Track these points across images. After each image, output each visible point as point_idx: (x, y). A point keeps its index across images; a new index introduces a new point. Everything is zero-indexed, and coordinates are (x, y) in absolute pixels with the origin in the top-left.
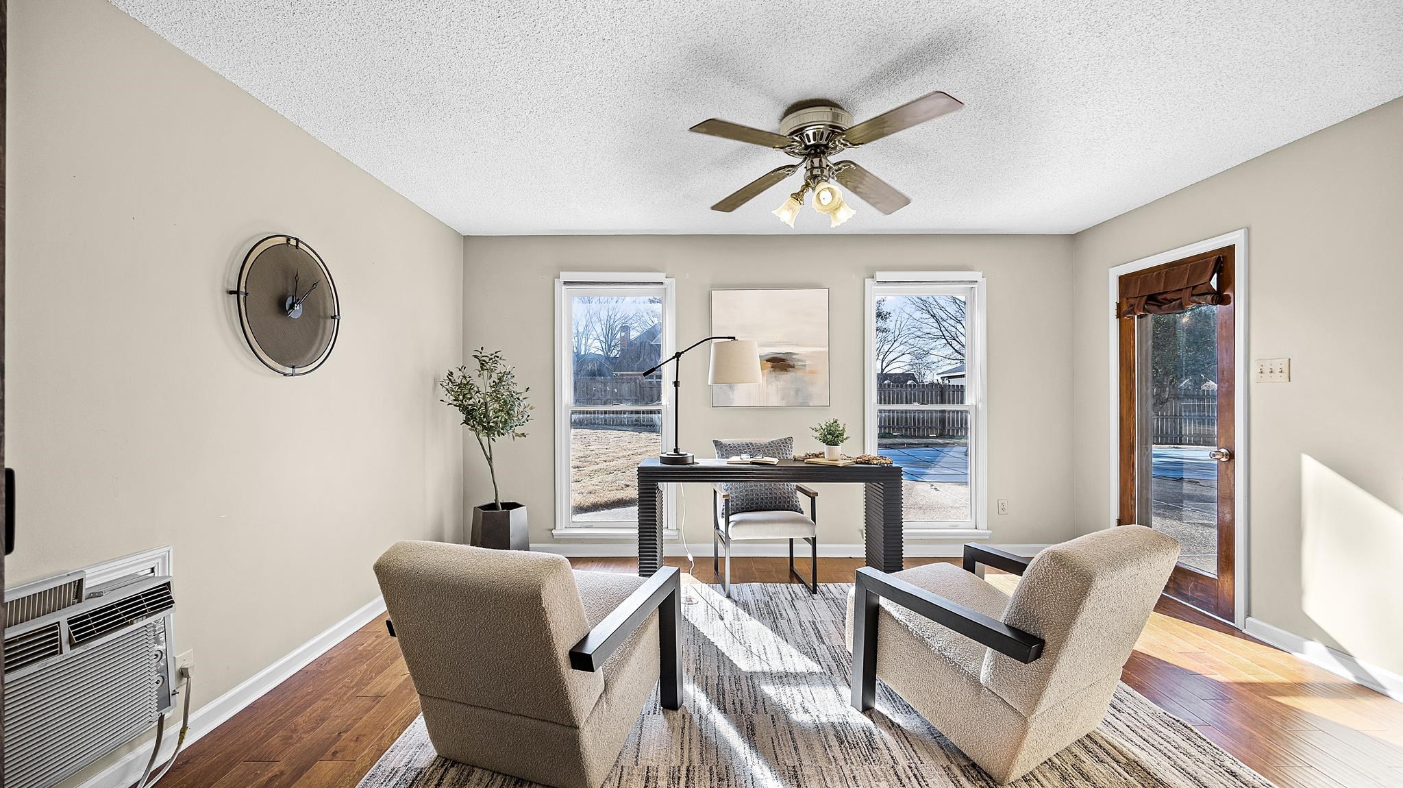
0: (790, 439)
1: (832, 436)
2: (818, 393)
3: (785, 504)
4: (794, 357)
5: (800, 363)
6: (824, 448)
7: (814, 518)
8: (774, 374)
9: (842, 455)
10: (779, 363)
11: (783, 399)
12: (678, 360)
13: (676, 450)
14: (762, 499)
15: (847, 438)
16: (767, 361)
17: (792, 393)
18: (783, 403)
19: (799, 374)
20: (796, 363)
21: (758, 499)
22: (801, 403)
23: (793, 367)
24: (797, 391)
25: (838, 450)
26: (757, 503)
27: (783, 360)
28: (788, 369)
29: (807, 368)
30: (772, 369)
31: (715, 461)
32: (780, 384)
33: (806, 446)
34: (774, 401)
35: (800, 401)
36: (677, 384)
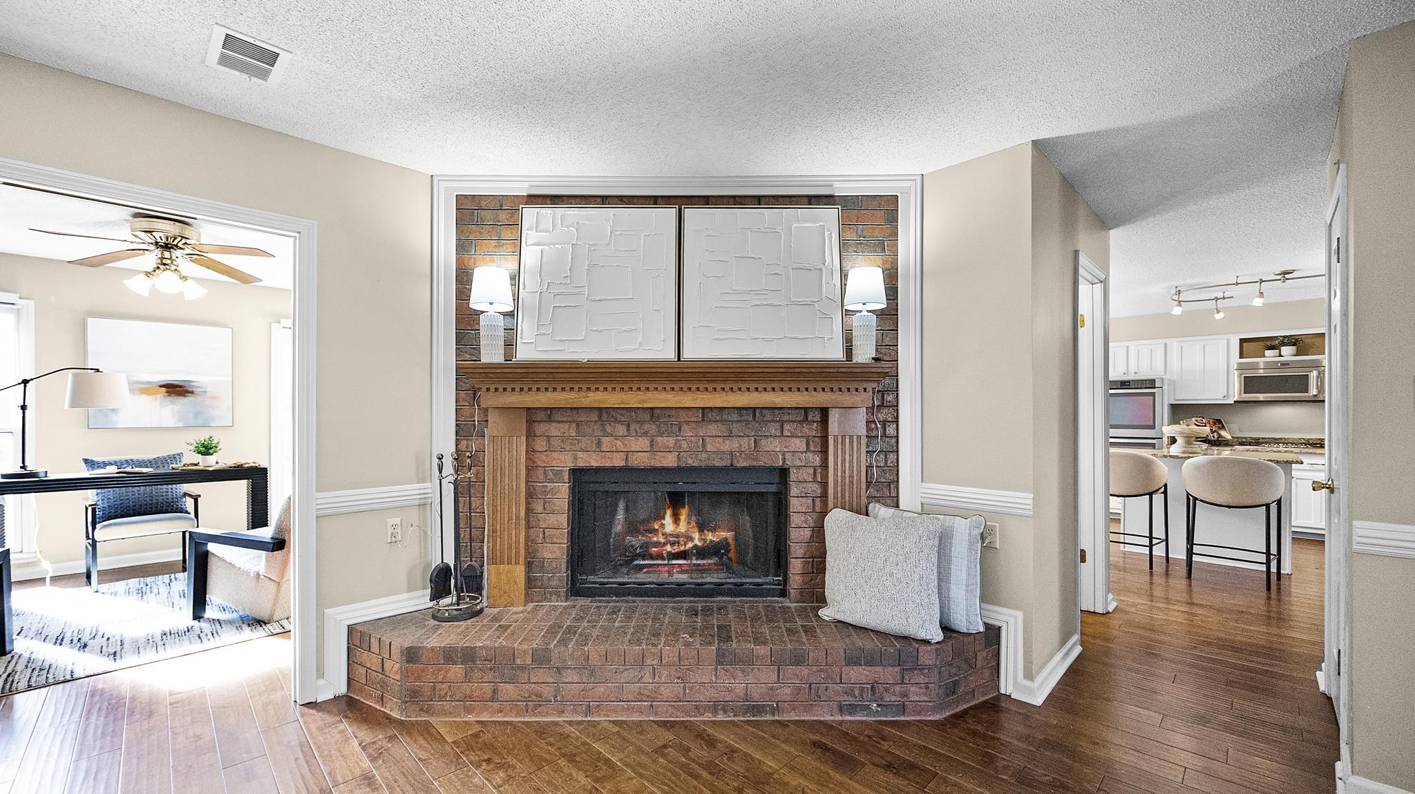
0: (180, 455)
1: (207, 450)
2: (220, 415)
3: (166, 507)
4: (193, 384)
5: (199, 390)
6: (199, 458)
8: (169, 399)
9: (216, 462)
10: (175, 389)
11: (180, 421)
12: (25, 386)
13: (23, 467)
14: (141, 505)
15: (220, 449)
16: (161, 386)
17: (190, 415)
18: (180, 424)
19: (198, 399)
20: (194, 390)
21: (135, 506)
22: (201, 424)
23: (192, 392)
24: (196, 414)
25: (214, 459)
26: (134, 510)
27: (180, 387)
28: (186, 395)
29: (208, 394)
30: (166, 394)
32: (177, 408)
33: (191, 459)
35: (200, 422)
36: (24, 408)
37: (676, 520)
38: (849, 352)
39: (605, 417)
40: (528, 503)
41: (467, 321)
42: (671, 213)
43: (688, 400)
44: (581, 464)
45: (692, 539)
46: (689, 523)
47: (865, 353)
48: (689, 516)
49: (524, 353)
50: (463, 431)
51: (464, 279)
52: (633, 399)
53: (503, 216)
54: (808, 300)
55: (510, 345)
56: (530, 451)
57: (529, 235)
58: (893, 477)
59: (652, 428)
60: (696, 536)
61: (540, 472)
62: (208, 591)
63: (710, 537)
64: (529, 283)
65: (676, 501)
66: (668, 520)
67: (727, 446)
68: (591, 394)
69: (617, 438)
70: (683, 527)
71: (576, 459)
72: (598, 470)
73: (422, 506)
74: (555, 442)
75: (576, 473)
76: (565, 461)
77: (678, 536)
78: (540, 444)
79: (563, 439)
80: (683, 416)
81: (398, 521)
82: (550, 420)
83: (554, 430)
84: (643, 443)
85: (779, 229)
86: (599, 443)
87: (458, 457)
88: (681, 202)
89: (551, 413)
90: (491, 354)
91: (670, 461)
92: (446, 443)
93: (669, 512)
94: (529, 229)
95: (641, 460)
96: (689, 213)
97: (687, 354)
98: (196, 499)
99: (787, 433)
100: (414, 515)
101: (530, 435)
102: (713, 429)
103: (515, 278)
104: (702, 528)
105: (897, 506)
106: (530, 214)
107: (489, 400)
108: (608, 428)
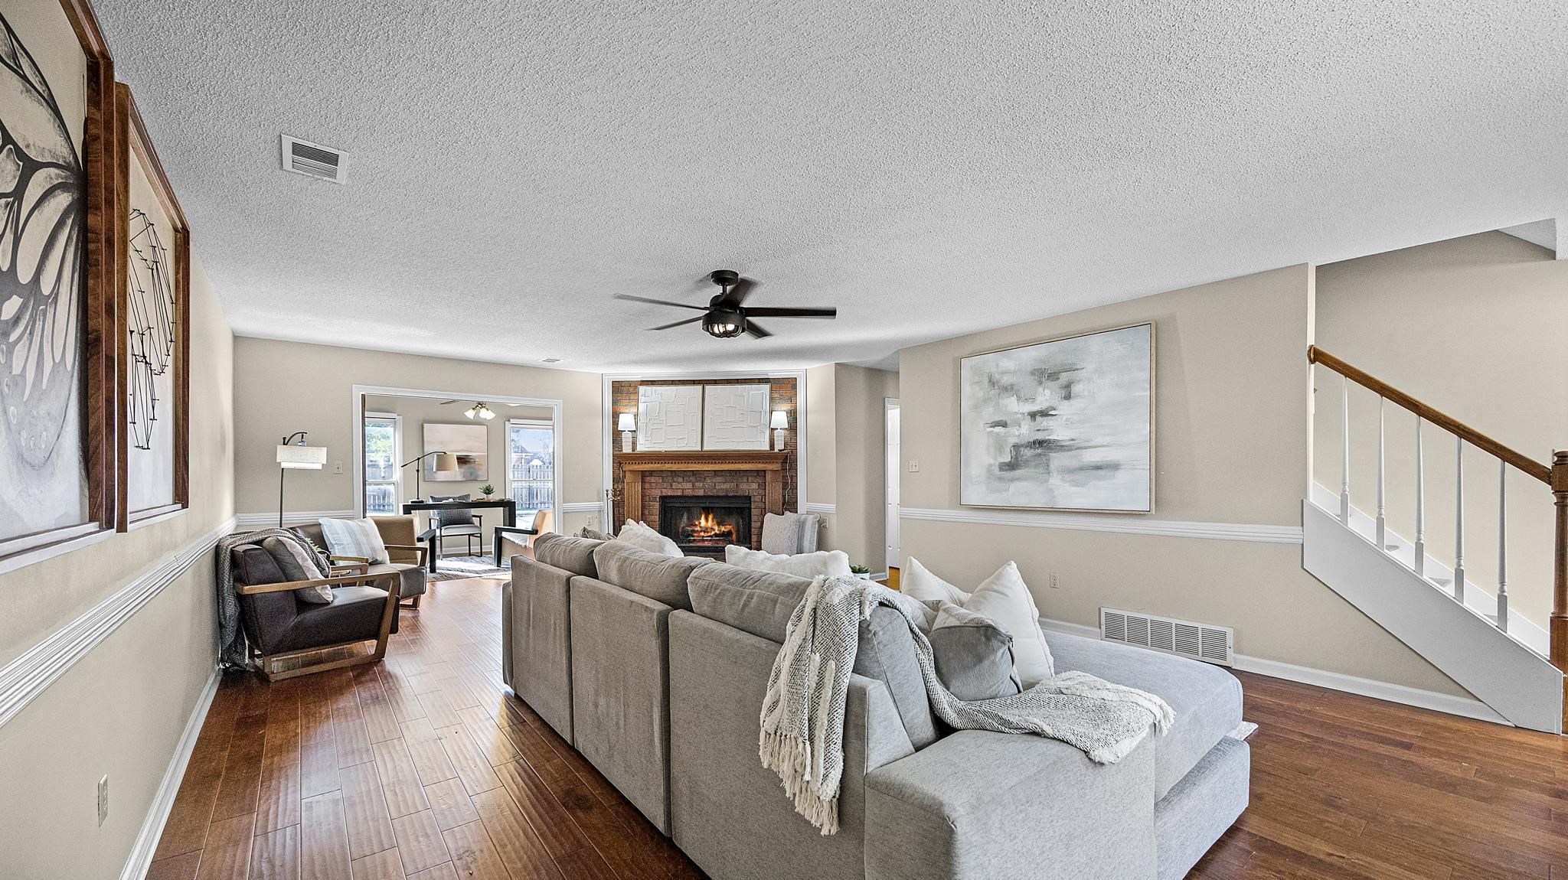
0: (469, 495)
1: (488, 491)
2: (482, 473)
3: (465, 521)
4: (470, 457)
5: (473, 460)
6: (485, 494)
7: (481, 525)
8: (461, 466)
9: (492, 498)
10: (463, 460)
11: (466, 477)
12: (418, 461)
13: (418, 498)
16: (458, 459)
17: (469, 474)
18: (464, 479)
19: (472, 465)
20: (471, 460)
22: (472, 478)
23: (469, 462)
24: (471, 474)
25: (491, 496)
26: (455, 520)
27: (465, 459)
28: (467, 463)
29: (477, 462)
30: (460, 463)
31: (431, 502)
32: (462, 470)
33: (477, 495)
34: (459, 478)
35: (473, 478)
36: (418, 471)
37: (707, 519)
38: (772, 446)
39: (673, 474)
40: (642, 511)
41: (617, 435)
42: (700, 387)
43: (706, 467)
44: (664, 494)
45: (714, 530)
46: (713, 521)
47: (779, 446)
48: (713, 519)
49: (640, 448)
50: (616, 480)
51: (615, 416)
52: (683, 467)
53: (631, 389)
54: (755, 425)
55: (634, 444)
56: (643, 488)
57: (642, 399)
58: (794, 500)
59: (693, 479)
60: (716, 528)
61: (647, 498)
62: (503, 553)
63: (723, 529)
64: (642, 418)
65: (707, 511)
66: (703, 521)
67: (724, 486)
68: (666, 465)
69: (679, 483)
70: (710, 524)
71: (661, 492)
72: (672, 497)
73: (600, 511)
74: (653, 485)
75: (663, 498)
76: (657, 493)
77: (707, 529)
78: (647, 486)
79: (656, 483)
80: (706, 474)
81: (590, 516)
82: (651, 475)
83: (653, 480)
84: (689, 485)
85: (744, 394)
86: (671, 485)
87: (614, 490)
88: (704, 383)
89: (651, 473)
90: (627, 449)
91: (701, 493)
92: (608, 484)
93: (703, 516)
94: (642, 396)
95: (689, 493)
96: (708, 388)
97: (705, 449)
98: (480, 517)
99: (750, 481)
100: (597, 515)
101: (643, 482)
102: (719, 479)
103: (636, 416)
104: (719, 524)
105: (797, 512)
106: (642, 389)
107: (627, 468)
108: (675, 479)
